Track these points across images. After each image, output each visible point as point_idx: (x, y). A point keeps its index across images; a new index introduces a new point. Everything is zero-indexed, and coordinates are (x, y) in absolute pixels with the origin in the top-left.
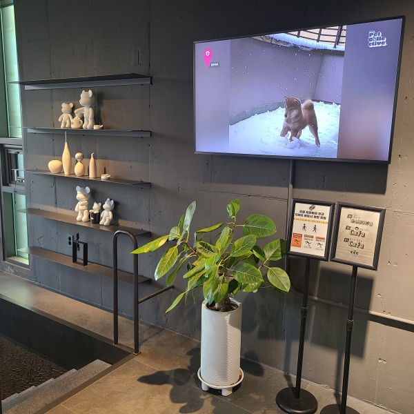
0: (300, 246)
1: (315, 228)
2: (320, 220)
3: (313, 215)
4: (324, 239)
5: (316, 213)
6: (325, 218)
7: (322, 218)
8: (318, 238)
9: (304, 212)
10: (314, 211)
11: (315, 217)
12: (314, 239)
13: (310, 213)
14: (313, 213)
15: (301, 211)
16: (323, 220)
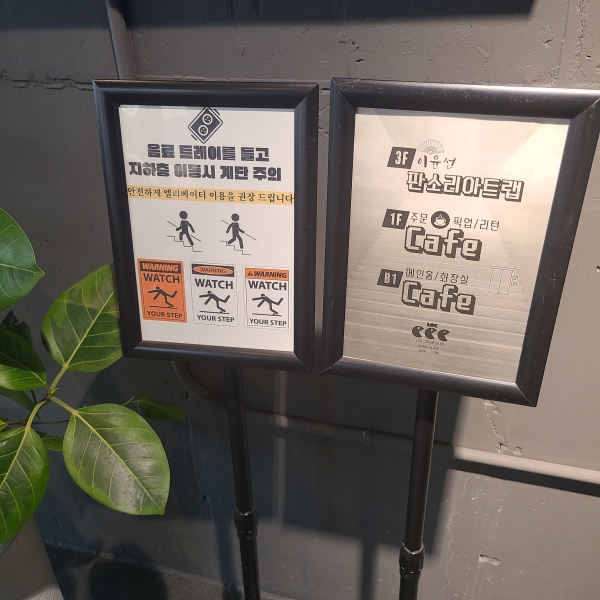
0: (180, 317)
1: (235, 229)
2: (251, 184)
3: (218, 163)
4: (283, 275)
5: (229, 153)
6: (275, 174)
7: (259, 173)
8: (258, 273)
9: (168, 151)
10: (217, 140)
11: (227, 172)
12: (240, 279)
13: (200, 152)
14: (214, 153)
15: (153, 150)
16: (266, 186)
